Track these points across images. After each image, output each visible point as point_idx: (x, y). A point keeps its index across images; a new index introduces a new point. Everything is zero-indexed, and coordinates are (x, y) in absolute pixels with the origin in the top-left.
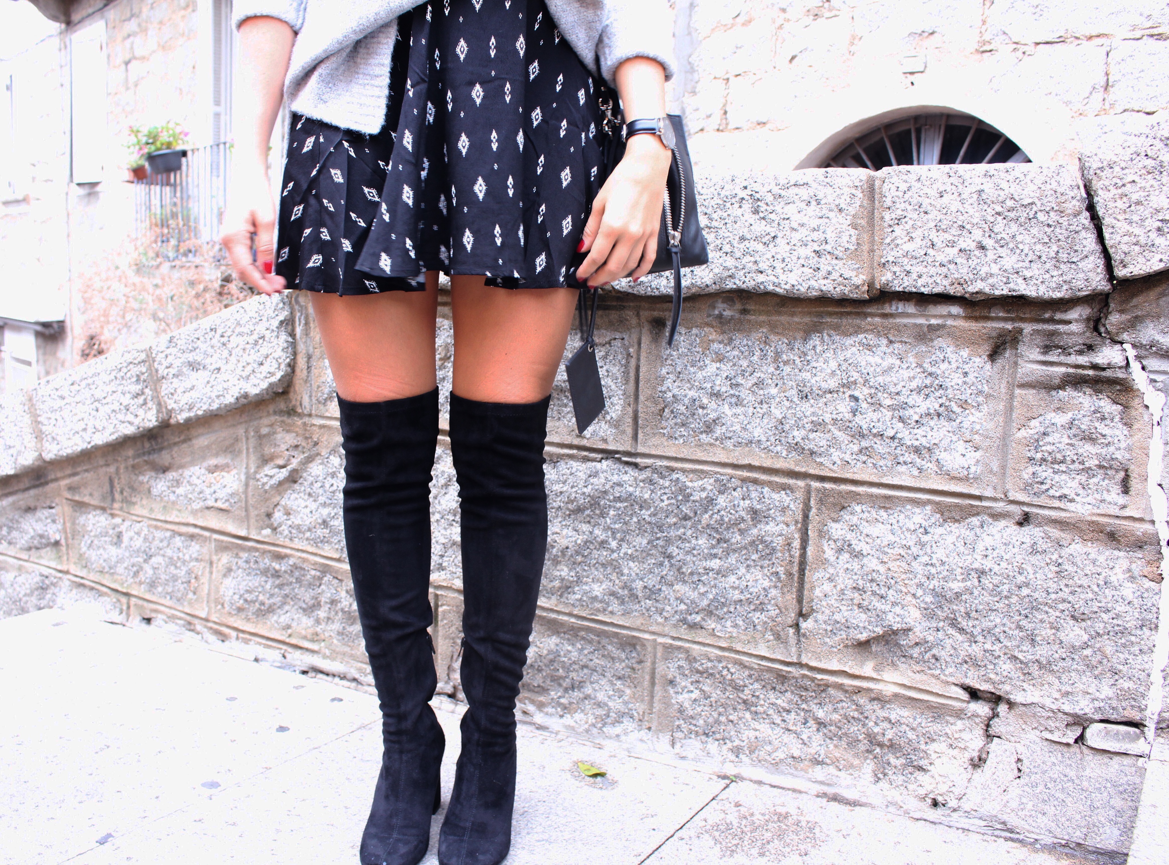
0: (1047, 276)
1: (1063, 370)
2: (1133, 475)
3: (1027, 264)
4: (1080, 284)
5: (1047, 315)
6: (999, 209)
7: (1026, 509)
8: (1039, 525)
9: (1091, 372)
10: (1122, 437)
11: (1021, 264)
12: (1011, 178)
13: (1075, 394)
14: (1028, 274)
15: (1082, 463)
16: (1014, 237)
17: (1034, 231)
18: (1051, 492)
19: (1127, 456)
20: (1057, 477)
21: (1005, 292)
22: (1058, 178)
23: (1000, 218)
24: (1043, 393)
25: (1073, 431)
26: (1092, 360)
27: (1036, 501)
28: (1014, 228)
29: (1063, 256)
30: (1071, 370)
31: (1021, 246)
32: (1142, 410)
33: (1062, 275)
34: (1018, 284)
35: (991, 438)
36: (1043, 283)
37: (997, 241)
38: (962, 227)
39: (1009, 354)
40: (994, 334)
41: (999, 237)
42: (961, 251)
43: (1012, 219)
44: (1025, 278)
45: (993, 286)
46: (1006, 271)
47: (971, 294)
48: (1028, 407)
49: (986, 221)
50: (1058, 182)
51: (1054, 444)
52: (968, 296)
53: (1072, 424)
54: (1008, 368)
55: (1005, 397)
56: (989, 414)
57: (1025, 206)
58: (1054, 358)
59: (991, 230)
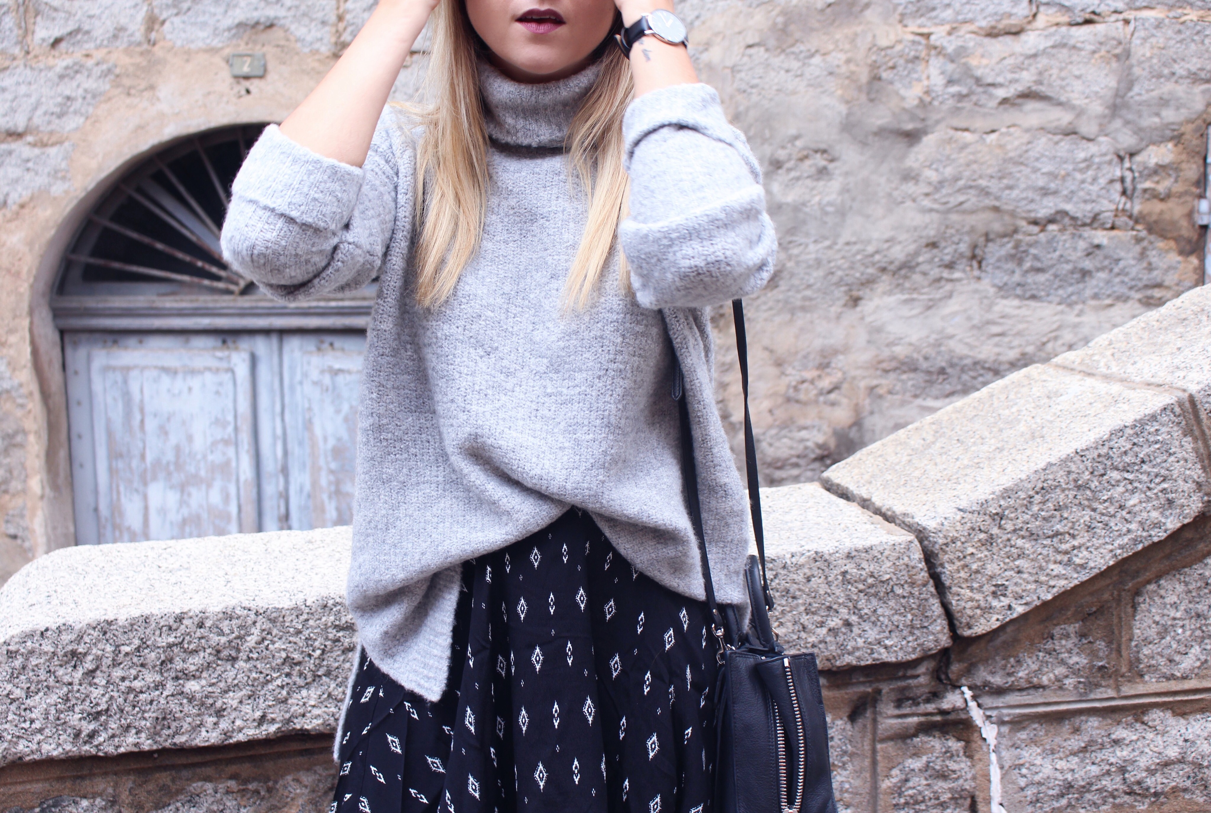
0: (904, 643)
1: (915, 720)
2: (979, 800)
3: (887, 634)
4: (932, 645)
5: (901, 674)
6: (861, 587)
9: (938, 718)
10: (967, 769)
11: (882, 635)
12: (869, 557)
13: (925, 739)
14: (888, 642)
15: (938, 798)
16: (875, 611)
17: (892, 603)
19: (973, 784)
21: (869, 662)
22: (908, 553)
23: (862, 595)
24: (900, 744)
25: (929, 773)
26: (939, 706)
28: (874, 602)
29: (917, 623)
30: (922, 719)
31: (881, 619)
32: (980, 742)
33: (916, 640)
34: (880, 654)
35: (861, 794)
36: (901, 649)
37: (861, 617)
38: (829, 608)
39: (869, 714)
40: (855, 698)
41: (863, 612)
42: (830, 630)
43: (873, 595)
44: (886, 647)
45: (859, 659)
46: (870, 643)
47: (839, 667)
48: (889, 759)
49: (850, 600)
50: (909, 557)
51: (914, 788)
52: (834, 669)
53: (927, 767)
54: (869, 726)
55: (869, 754)
56: (856, 771)
57: (883, 582)
58: (907, 711)
59: (855, 607)
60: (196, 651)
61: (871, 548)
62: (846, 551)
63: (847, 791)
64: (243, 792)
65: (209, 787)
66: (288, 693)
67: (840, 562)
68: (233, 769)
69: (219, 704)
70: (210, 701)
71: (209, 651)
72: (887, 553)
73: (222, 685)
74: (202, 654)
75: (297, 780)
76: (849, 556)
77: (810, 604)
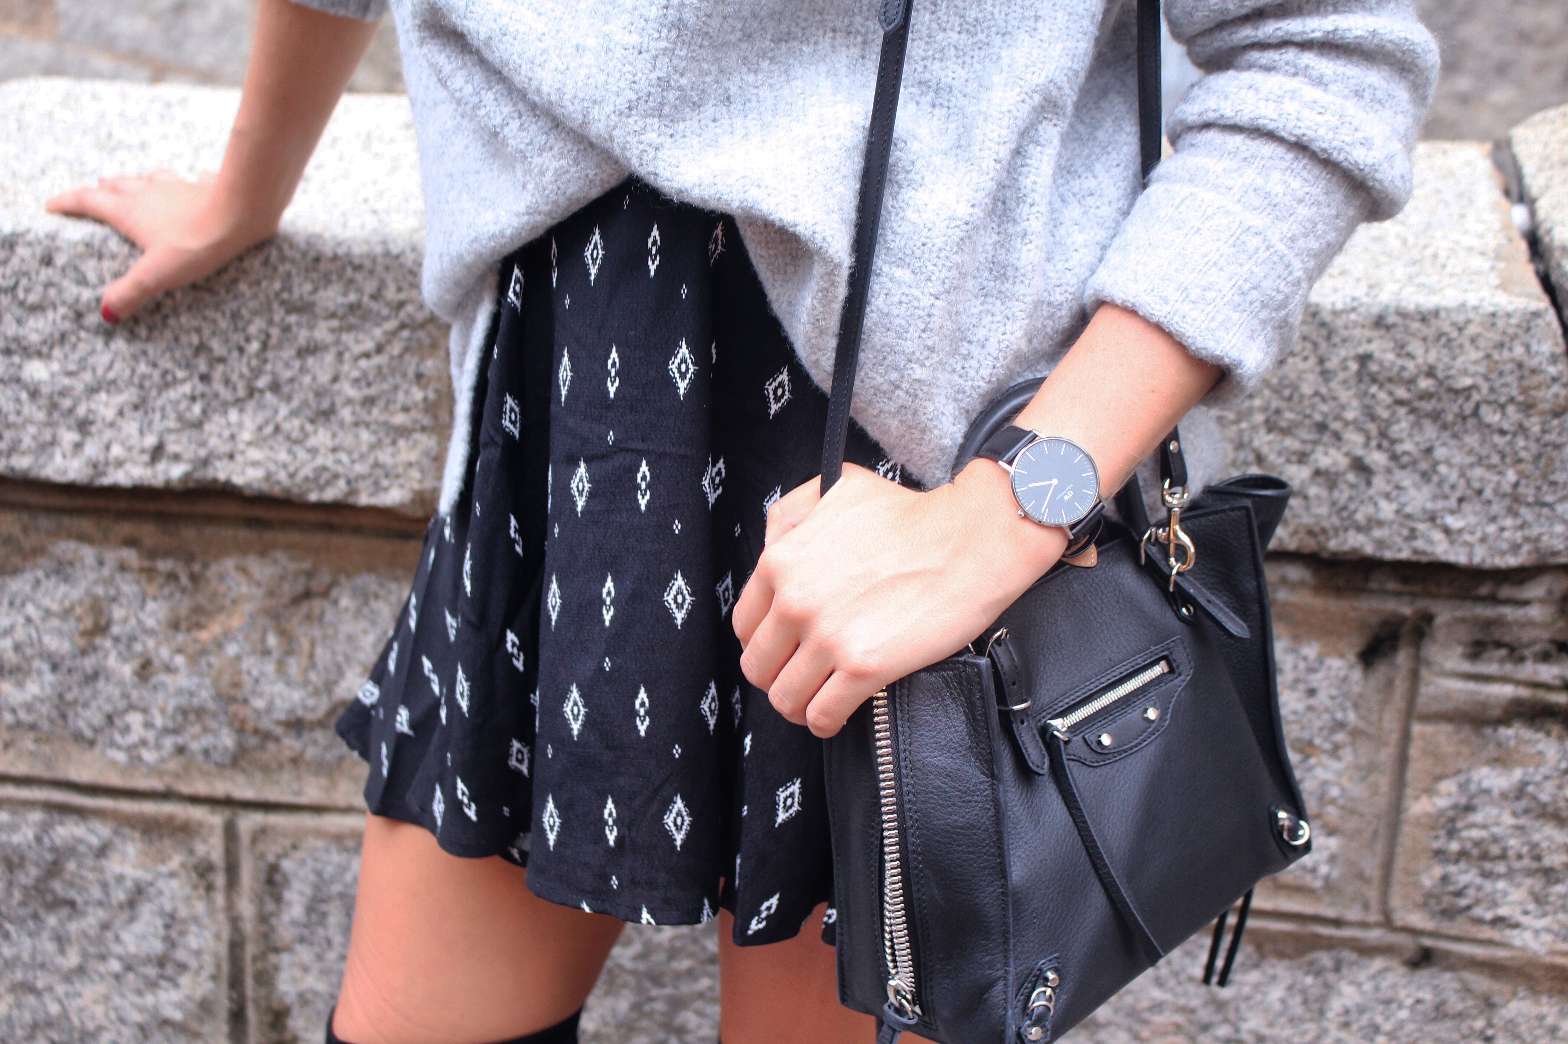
0: (1491, 529)
1: (1507, 690)
3: (1452, 503)
5: (1481, 591)
6: (1402, 393)
7: (1427, 942)
8: (1451, 968)
11: (1440, 504)
12: (1430, 332)
13: (1527, 733)
14: (1453, 522)
15: (1538, 858)
16: (1429, 451)
17: (1472, 440)
18: (1478, 912)
20: (1488, 886)
21: (1405, 555)
22: (1525, 338)
23: (1402, 411)
24: (1467, 731)
25: (1523, 804)
27: (1447, 927)
28: (1430, 431)
29: (1528, 492)
30: (1524, 692)
31: (1442, 468)
33: (1522, 527)
34: (1430, 542)
35: (1361, 815)
36: (1483, 539)
37: (1394, 457)
38: (1322, 427)
39: (1402, 657)
40: (1374, 620)
41: (1399, 448)
42: (1317, 473)
43: (1428, 415)
44: (1447, 531)
45: (1380, 544)
46: (1409, 516)
47: (1335, 554)
48: (1437, 756)
49: (1373, 417)
50: (1527, 347)
51: (1484, 827)
52: (1325, 555)
53: (1521, 791)
54: (1401, 685)
55: (1394, 738)
56: (1358, 767)
57: (1456, 392)
58: (1492, 668)
59: (1383, 434)
60: (37, 309)
61: (1436, 313)
62: (1375, 310)
63: (1333, 801)
64: (149, 573)
65: (88, 553)
66: (204, 412)
67: (1357, 332)
68: (126, 528)
69: (81, 411)
70: (67, 403)
71: (62, 310)
72: (1472, 330)
73: (87, 377)
74: (50, 314)
75: (243, 570)
76: (1379, 322)
77: (1278, 412)
